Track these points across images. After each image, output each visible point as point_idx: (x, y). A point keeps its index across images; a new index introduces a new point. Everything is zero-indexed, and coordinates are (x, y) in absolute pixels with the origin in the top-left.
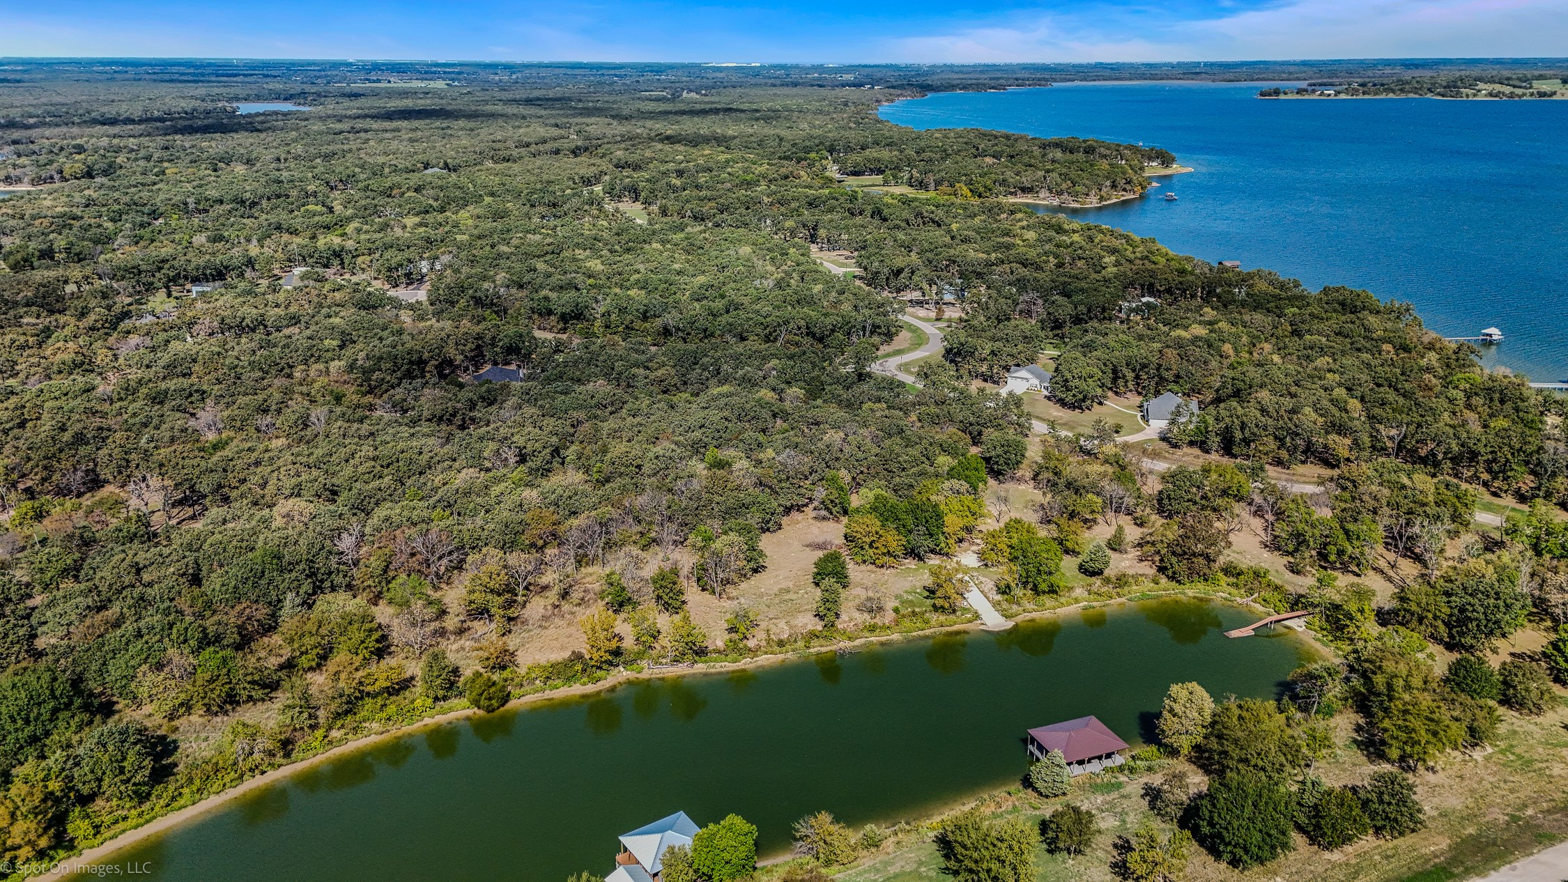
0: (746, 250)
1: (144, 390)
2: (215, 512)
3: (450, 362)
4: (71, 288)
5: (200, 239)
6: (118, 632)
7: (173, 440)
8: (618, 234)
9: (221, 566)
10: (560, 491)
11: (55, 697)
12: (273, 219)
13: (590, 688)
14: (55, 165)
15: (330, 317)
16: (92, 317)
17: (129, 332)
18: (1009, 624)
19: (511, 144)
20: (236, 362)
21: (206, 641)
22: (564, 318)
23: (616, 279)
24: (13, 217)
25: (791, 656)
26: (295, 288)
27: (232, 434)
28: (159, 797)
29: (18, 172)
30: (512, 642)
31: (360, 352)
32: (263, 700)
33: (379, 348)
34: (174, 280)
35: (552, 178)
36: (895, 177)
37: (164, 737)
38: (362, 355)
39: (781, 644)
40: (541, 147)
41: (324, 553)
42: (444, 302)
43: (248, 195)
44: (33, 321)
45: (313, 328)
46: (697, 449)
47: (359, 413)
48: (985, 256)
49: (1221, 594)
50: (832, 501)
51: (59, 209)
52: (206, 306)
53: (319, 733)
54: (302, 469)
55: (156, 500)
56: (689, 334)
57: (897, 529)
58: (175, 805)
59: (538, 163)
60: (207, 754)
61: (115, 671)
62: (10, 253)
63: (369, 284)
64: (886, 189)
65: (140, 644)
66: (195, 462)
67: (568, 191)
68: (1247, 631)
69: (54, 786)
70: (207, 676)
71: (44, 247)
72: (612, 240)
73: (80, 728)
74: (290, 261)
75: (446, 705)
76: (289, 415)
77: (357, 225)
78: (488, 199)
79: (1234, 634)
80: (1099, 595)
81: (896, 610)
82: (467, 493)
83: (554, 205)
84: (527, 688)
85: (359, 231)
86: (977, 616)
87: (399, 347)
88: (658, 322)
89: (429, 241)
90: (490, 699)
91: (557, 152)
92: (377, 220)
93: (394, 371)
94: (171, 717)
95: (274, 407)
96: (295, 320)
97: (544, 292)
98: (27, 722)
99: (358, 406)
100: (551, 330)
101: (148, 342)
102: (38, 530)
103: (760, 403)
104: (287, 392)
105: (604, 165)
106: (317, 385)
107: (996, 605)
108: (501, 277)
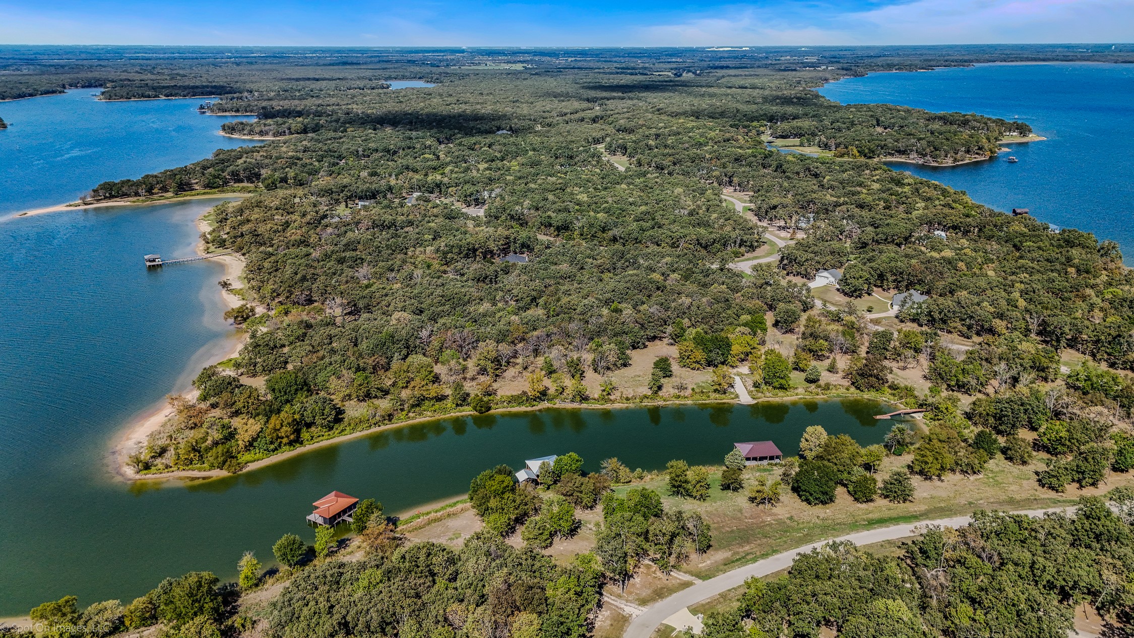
0: (679, 190)
1: (334, 256)
2: (365, 316)
3: (491, 252)
4: (297, 200)
5: (364, 174)
6: (322, 362)
7: (347, 282)
8: (603, 178)
9: (367, 339)
10: (529, 318)
11: (296, 384)
12: (405, 162)
13: (529, 409)
14: (287, 124)
15: (429, 222)
16: (309, 217)
17: (327, 226)
18: (755, 402)
19: (554, 114)
20: (379, 245)
21: (358, 369)
22: (558, 229)
23: (593, 206)
24: (266, 157)
25: (631, 406)
26: (413, 205)
27: (375, 281)
28: (337, 429)
29: (267, 128)
30: (495, 386)
31: (442, 243)
32: (382, 398)
33: (452, 241)
34: (350, 197)
35: (574, 139)
36: (808, 140)
37: (339, 408)
38: (443, 244)
39: (628, 399)
40: (572, 117)
41: (413, 338)
42: (493, 217)
43: (392, 147)
44: (280, 217)
45: (420, 228)
46: (607, 302)
47: (439, 274)
48: (835, 199)
49: (884, 397)
50: (676, 335)
51: (290, 154)
52: (366, 213)
53: (404, 413)
54: (407, 299)
55: (338, 311)
56: (627, 241)
57: (703, 349)
58: (343, 433)
59: (568, 128)
60: (357, 415)
61: (319, 379)
62: (265, 179)
63: (453, 205)
64: (801, 148)
65: (331, 367)
66: (357, 292)
67: (581, 148)
68: (887, 417)
69: (297, 416)
70: (359, 383)
71: (283, 176)
72: (598, 182)
73: (307, 397)
74: (412, 189)
75: (461, 408)
76: (404, 273)
77: (451, 168)
78: (531, 153)
79: (878, 417)
80: (811, 393)
81: (693, 389)
82: (484, 315)
83: (571, 157)
84: (500, 405)
85: (452, 171)
86: (737, 396)
87: (464, 241)
88: (610, 233)
89: (490, 179)
90: (481, 407)
91: (582, 120)
92: (463, 165)
93: (459, 254)
94: (343, 401)
95: (396, 269)
96: (411, 223)
97: (549, 213)
98: (286, 394)
99: (439, 271)
100: (550, 236)
101: (336, 232)
102: (287, 320)
103: (651, 281)
104: (404, 262)
105: (610, 130)
106: (419, 259)
107: (750, 392)
108: (527, 203)
